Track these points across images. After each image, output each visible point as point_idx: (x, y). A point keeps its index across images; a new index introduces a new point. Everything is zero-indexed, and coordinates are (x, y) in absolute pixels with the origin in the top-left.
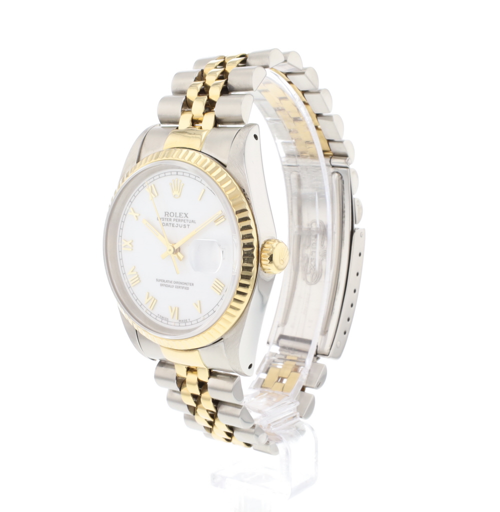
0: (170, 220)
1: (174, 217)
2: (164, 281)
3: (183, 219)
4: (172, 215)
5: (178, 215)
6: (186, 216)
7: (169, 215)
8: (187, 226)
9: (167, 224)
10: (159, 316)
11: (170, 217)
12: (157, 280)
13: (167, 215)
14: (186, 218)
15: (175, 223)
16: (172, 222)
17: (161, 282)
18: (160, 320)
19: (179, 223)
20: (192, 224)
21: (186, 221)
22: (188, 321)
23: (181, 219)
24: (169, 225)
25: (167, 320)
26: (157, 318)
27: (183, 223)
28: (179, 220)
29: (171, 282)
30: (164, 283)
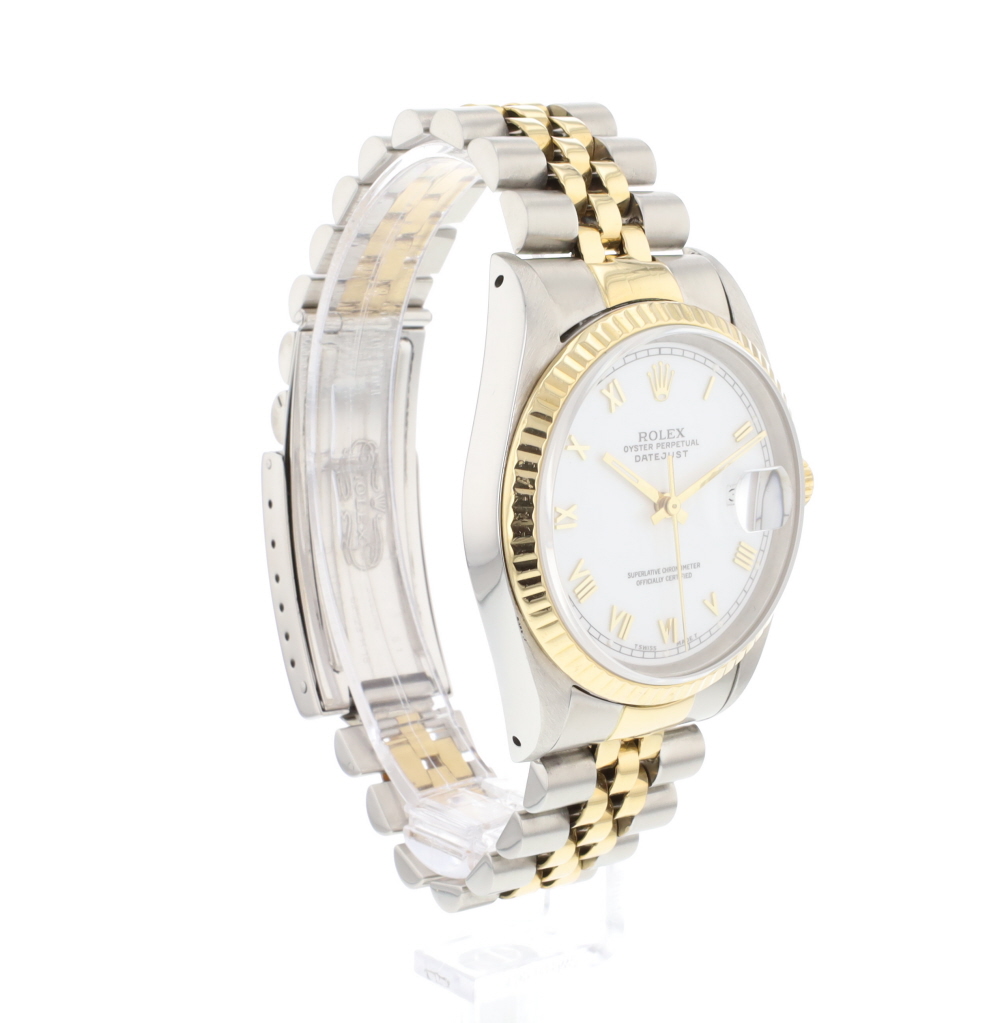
0: (651, 447)
1: (658, 441)
2: (643, 573)
3: (675, 440)
4: (653, 436)
5: (665, 434)
6: (680, 433)
7: (647, 438)
8: (683, 454)
9: (645, 458)
10: (638, 648)
11: (649, 442)
12: (630, 576)
13: (643, 440)
14: (681, 439)
15: (660, 451)
16: (654, 451)
17: (637, 578)
18: (640, 654)
19: (667, 450)
20: (692, 449)
21: (680, 444)
22: (694, 638)
23: (670, 441)
24: (648, 458)
25: (653, 650)
26: (635, 653)
27: (675, 449)
28: (668, 445)
29: (658, 572)
30: (643, 578)
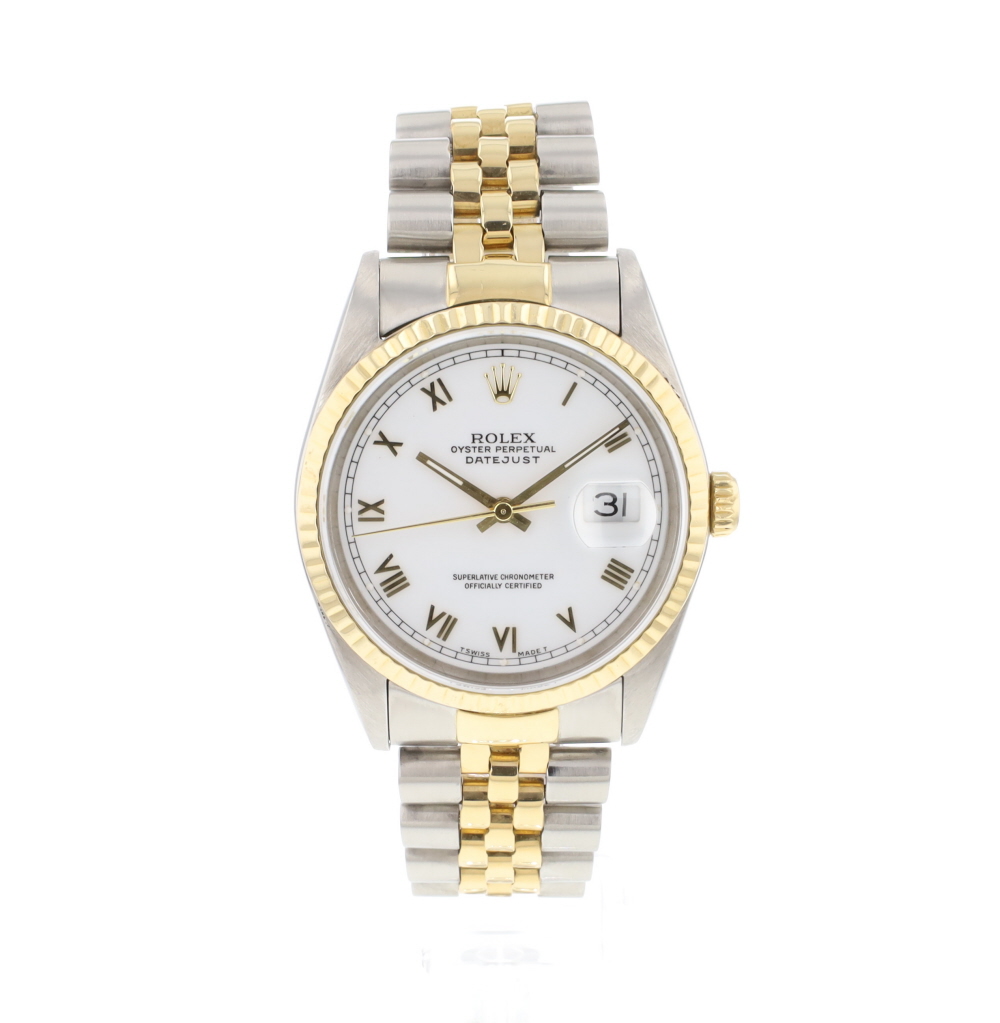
0: (488, 449)
1: (498, 443)
2: (474, 577)
3: (522, 445)
4: (491, 438)
5: (507, 438)
6: (529, 438)
7: (484, 440)
8: (532, 460)
9: (479, 459)
10: (464, 651)
11: (485, 444)
12: (456, 577)
13: (477, 441)
14: (529, 443)
15: (501, 455)
16: (493, 453)
17: (466, 581)
18: (469, 658)
19: (511, 454)
20: (544, 456)
21: (530, 449)
22: (542, 651)
23: (515, 445)
24: (485, 460)
25: (487, 656)
26: (459, 656)
27: (521, 454)
28: (512, 449)
29: (494, 577)
30: (473, 581)
